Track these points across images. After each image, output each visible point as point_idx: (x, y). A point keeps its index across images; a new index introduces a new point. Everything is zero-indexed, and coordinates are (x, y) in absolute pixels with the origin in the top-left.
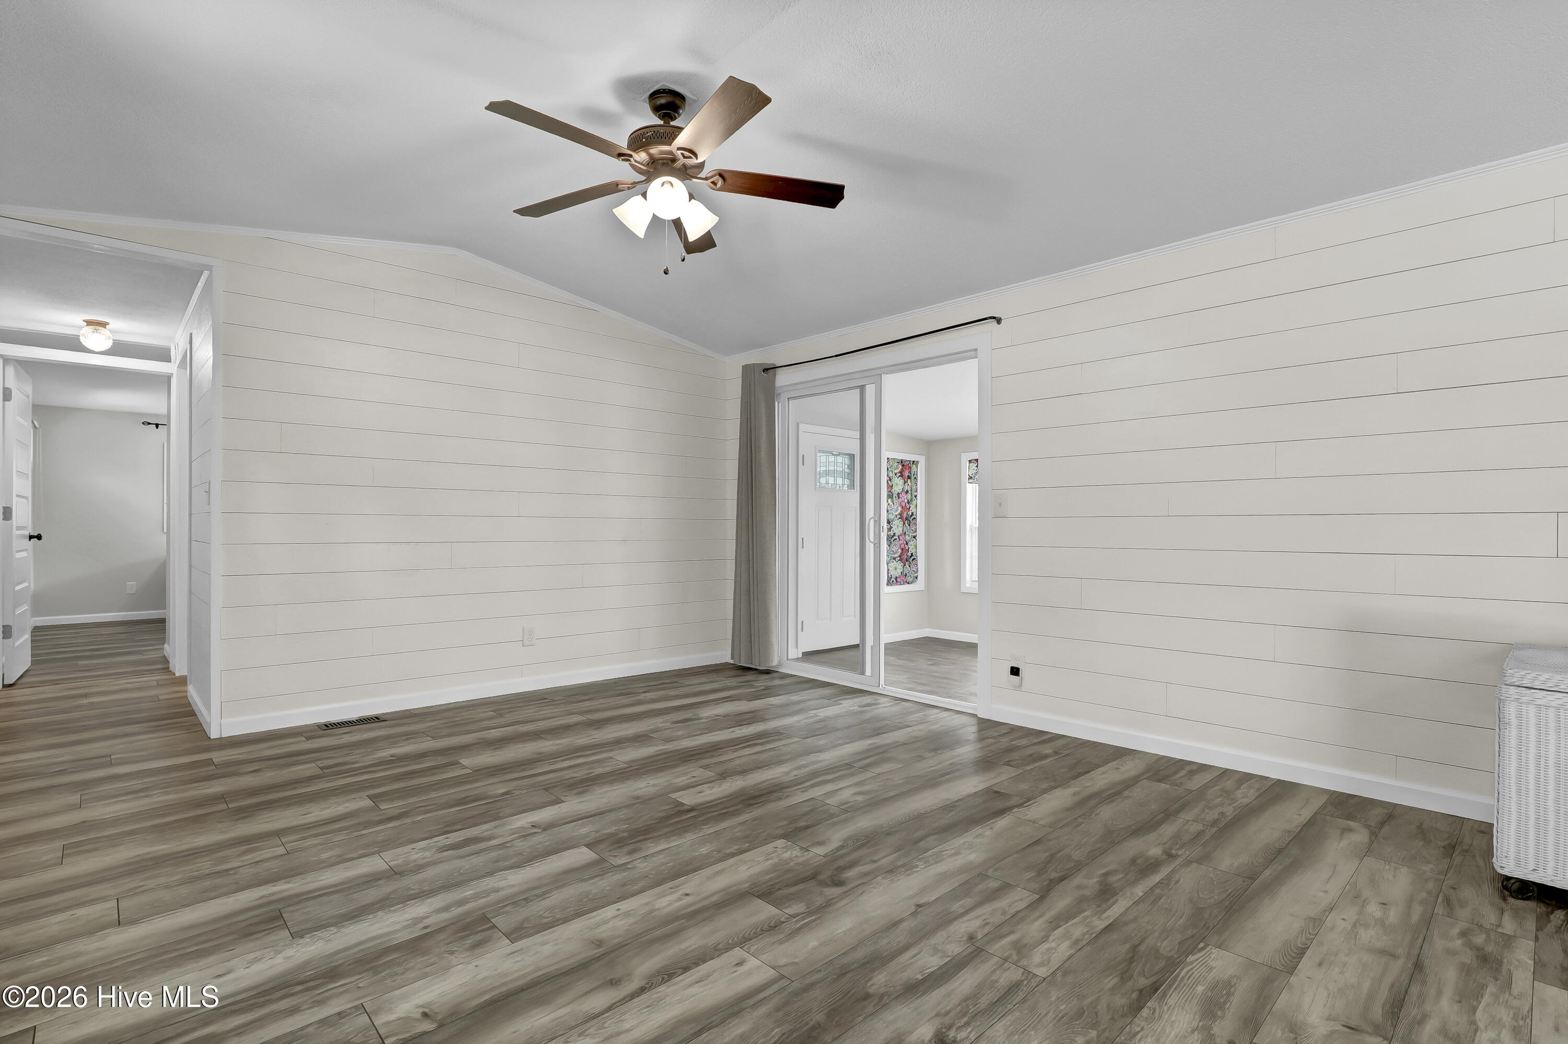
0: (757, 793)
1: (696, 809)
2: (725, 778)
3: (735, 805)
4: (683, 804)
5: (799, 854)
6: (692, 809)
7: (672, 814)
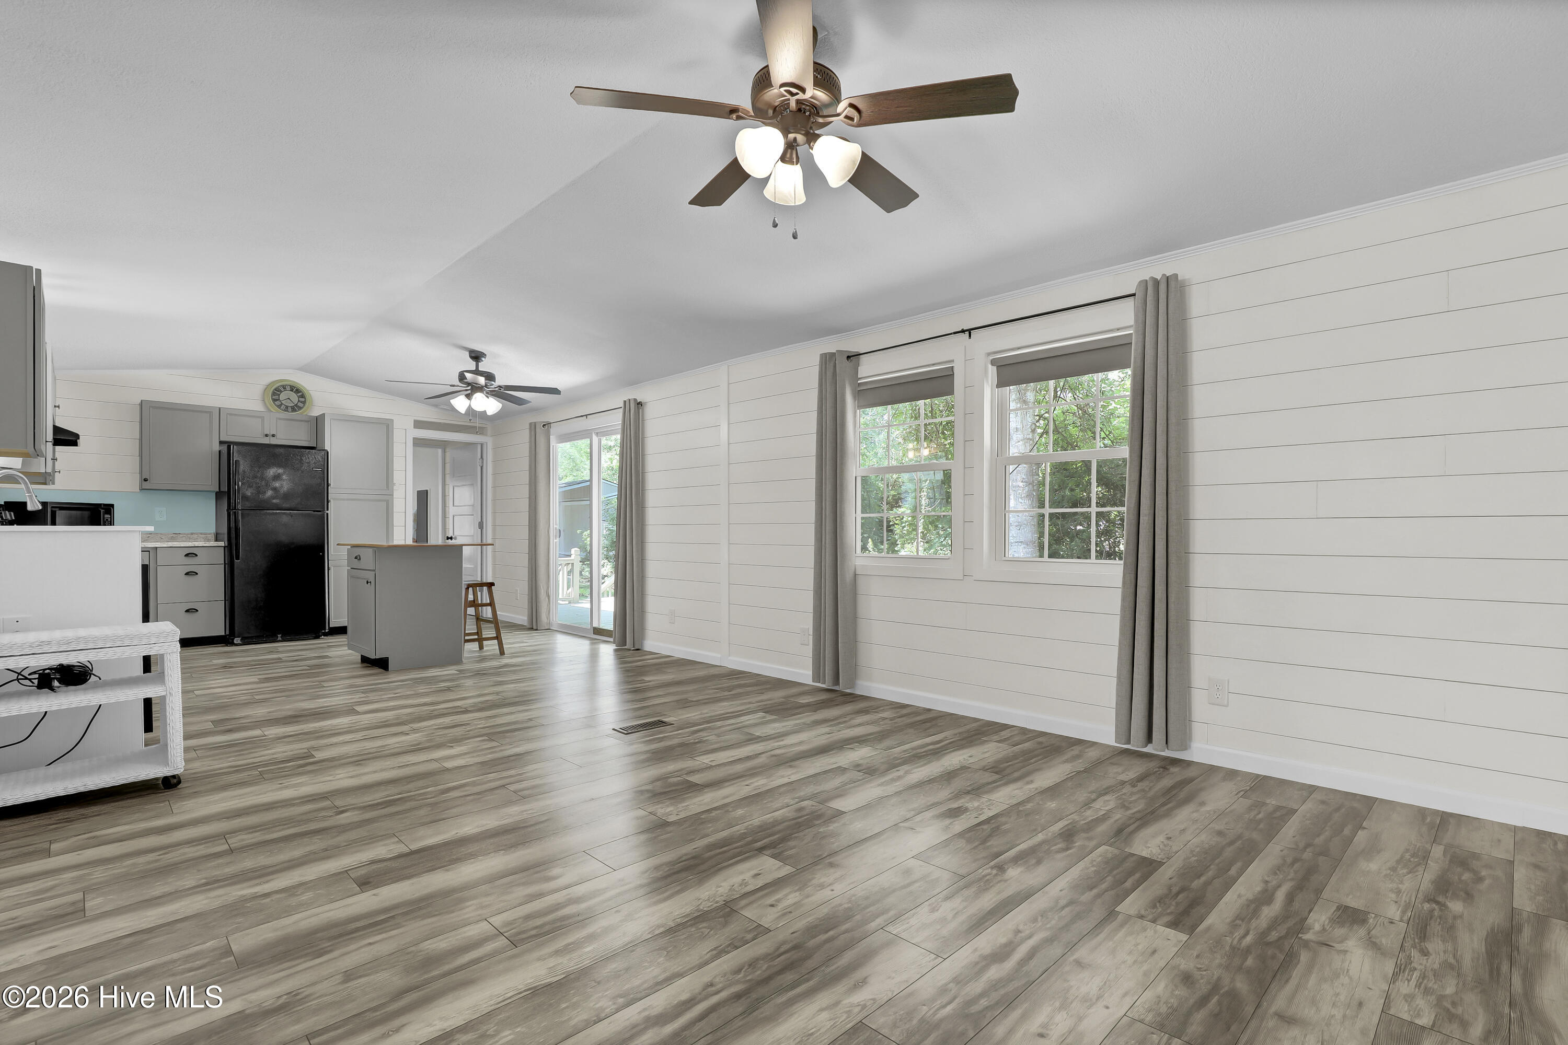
0: (683, 875)
1: (756, 850)
2: (726, 904)
3: (711, 858)
4: (774, 856)
5: (660, 810)
6: (761, 850)
7: (780, 843)
